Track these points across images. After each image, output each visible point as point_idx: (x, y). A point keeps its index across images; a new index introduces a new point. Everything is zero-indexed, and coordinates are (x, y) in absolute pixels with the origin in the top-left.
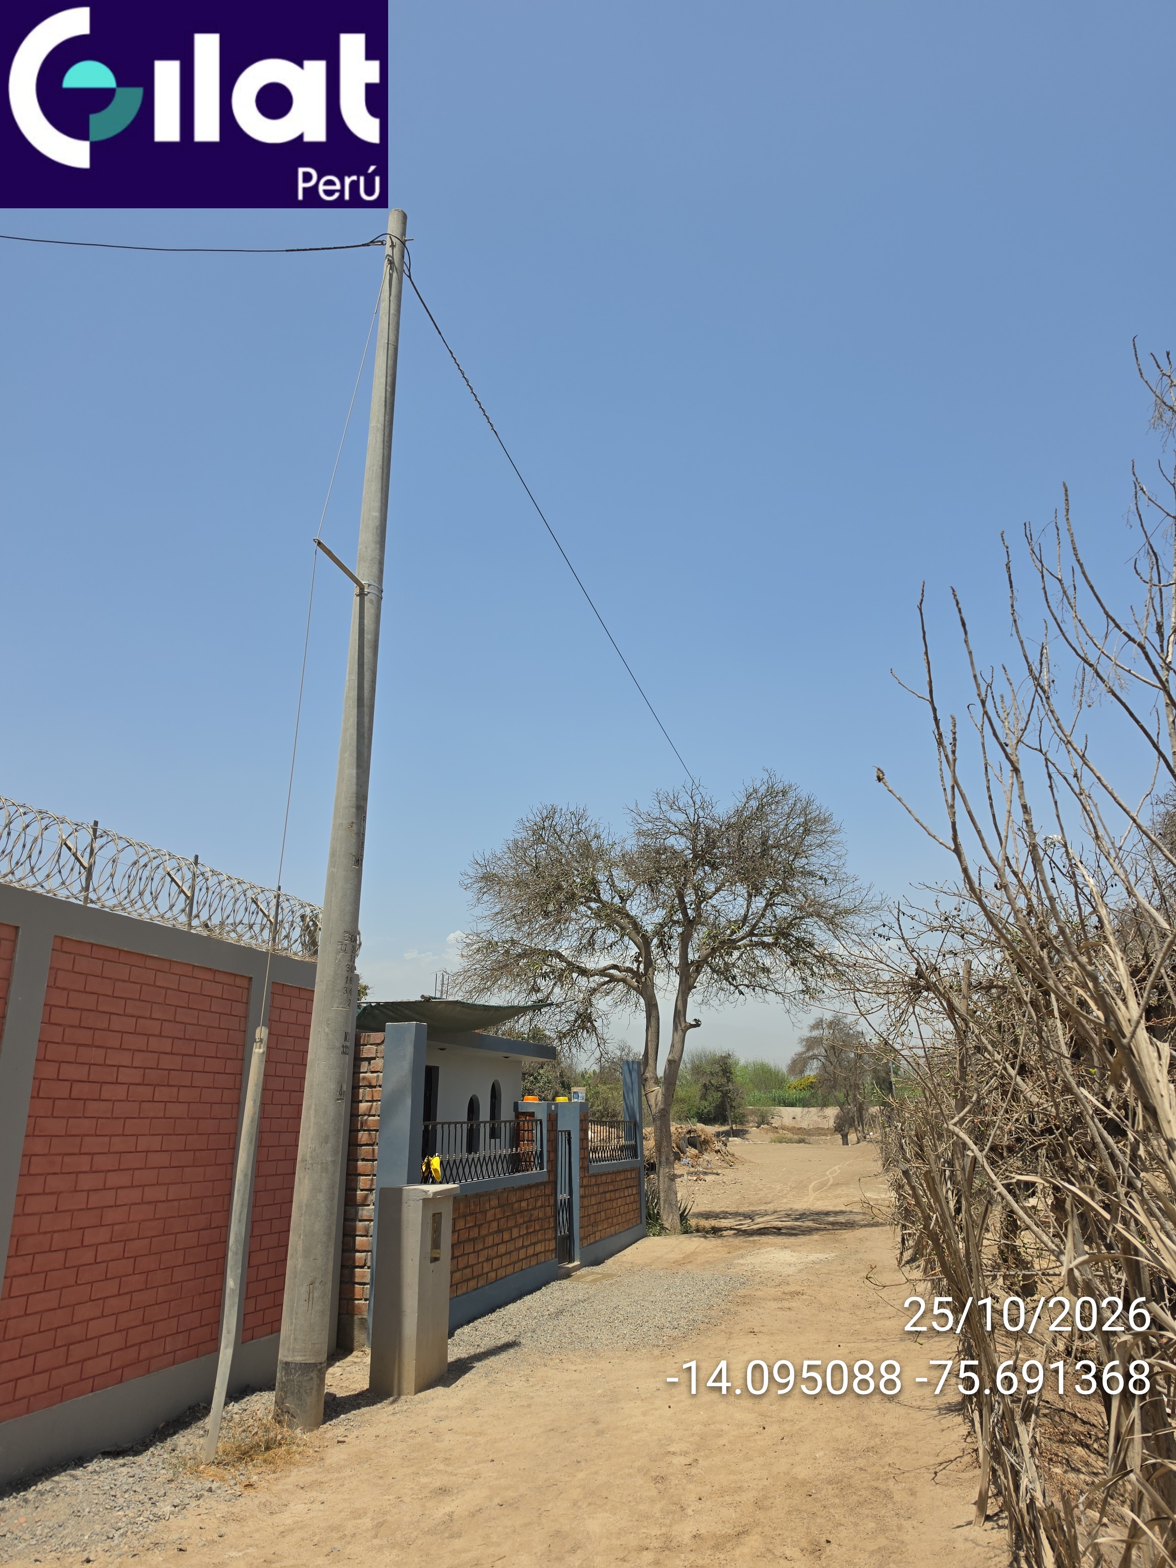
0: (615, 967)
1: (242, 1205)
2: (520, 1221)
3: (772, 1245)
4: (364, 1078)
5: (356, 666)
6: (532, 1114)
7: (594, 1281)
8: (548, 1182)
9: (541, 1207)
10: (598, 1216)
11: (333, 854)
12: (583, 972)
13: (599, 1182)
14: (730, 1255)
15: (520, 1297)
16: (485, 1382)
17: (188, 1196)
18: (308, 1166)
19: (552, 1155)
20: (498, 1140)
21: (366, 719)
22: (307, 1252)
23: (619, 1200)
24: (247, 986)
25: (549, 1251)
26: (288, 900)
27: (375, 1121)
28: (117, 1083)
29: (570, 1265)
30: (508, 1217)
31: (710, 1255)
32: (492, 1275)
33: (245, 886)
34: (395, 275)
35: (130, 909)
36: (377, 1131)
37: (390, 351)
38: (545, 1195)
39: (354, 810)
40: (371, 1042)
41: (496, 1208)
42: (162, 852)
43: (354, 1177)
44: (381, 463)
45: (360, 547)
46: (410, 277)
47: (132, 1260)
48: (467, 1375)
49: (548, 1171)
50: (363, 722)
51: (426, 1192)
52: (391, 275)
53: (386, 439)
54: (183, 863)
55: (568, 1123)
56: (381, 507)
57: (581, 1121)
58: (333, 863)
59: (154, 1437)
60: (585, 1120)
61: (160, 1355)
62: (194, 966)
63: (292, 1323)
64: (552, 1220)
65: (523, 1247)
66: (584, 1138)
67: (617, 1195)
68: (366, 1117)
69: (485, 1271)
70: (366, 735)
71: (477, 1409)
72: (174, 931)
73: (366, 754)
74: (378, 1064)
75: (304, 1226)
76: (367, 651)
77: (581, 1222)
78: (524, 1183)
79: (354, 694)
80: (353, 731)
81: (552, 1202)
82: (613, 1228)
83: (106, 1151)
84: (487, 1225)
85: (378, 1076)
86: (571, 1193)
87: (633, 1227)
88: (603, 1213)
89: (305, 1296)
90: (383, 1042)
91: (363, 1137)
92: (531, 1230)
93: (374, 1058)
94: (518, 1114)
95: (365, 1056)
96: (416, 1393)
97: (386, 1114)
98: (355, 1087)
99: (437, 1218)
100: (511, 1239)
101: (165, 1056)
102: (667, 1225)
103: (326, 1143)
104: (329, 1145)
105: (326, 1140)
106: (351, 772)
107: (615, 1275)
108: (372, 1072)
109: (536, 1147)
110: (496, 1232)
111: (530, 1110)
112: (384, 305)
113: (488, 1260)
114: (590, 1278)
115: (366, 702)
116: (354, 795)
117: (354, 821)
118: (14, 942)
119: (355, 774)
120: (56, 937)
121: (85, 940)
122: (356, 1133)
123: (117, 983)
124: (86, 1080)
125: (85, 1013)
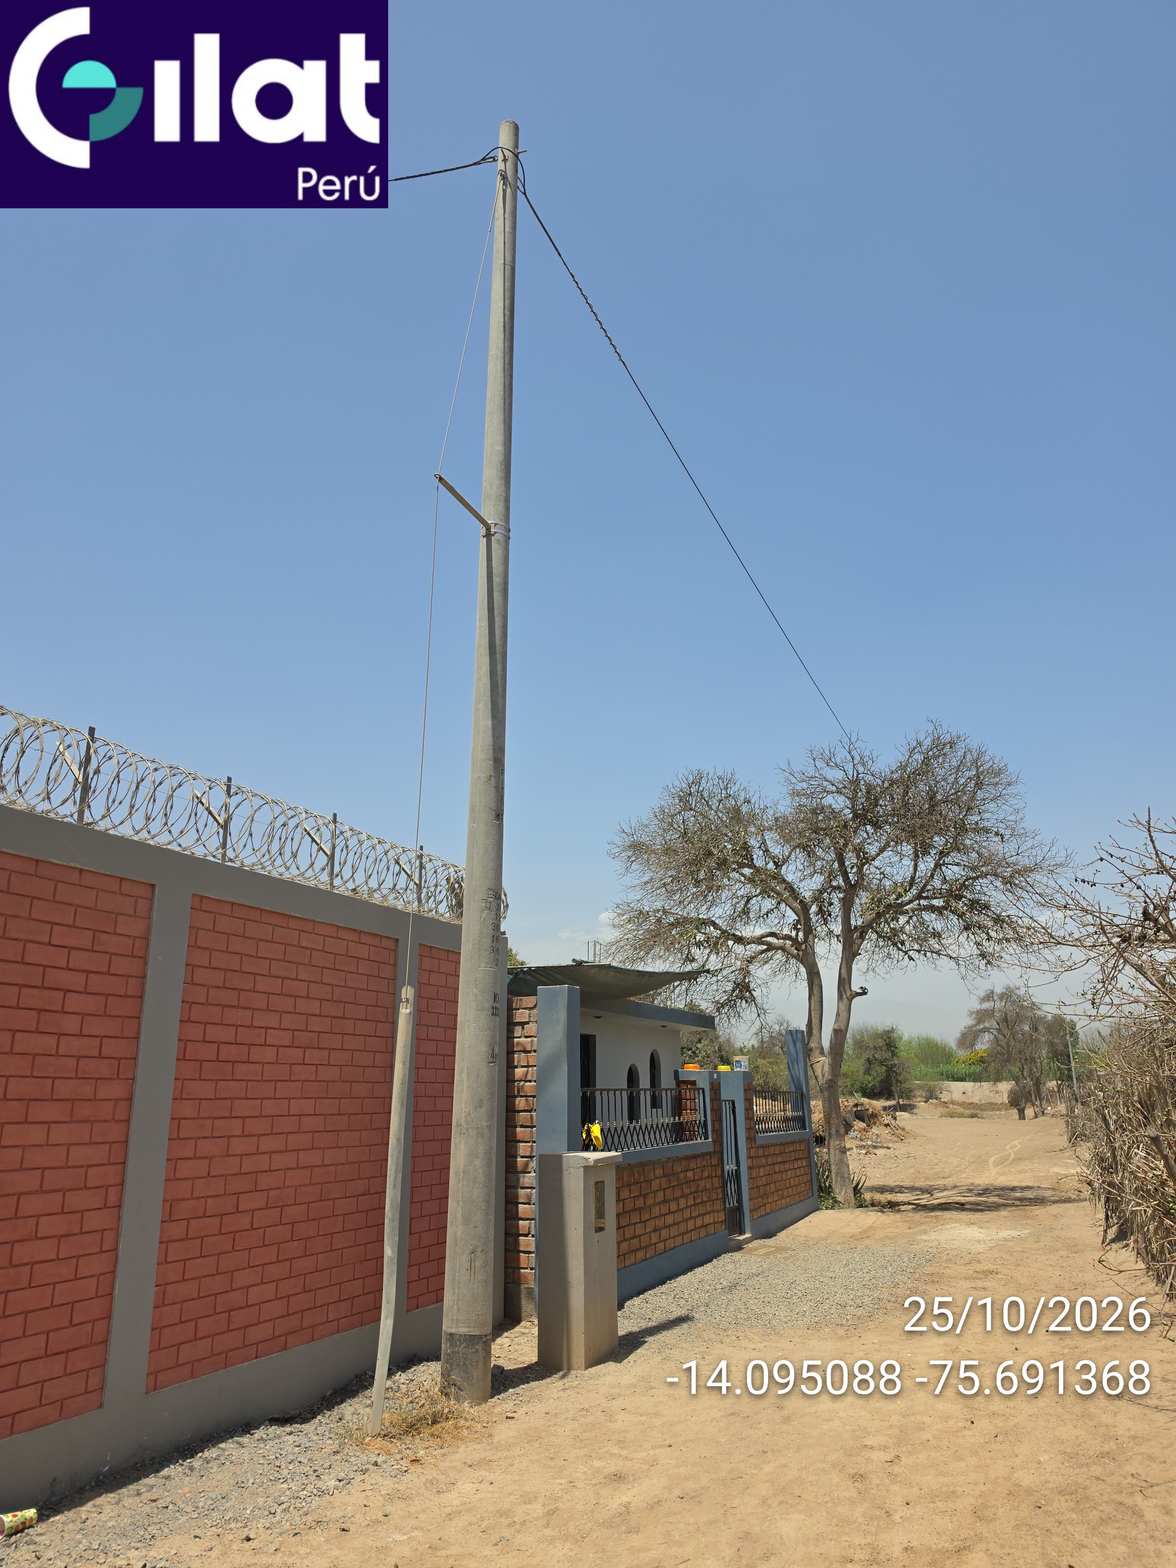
0: (773, 934)
1: (397, 1170)
2: (687, 1191)
3: (956, 1221)
4: (518, 1043)
5: (487, 610)
6: (694, 1083)
7: (768, 1254)
8: (714, 1152)
9: (708, 1177)
10: (768, 1188)
11: (472, 809)
12: (739, 940)
13: (767, 1153)
14: (911, 1231)
15: (691, 1269)
16: (658, 1359)
17: (345, 1161)
18: (463, 1131)
19: (717, 1125)
20: (659, 1110)
21: (499, 667)
22: (466, 1220)
23: (789, 1172)
24: (394, 948)
25: (718, 1222)
26: (431, 860)
27: (532, 1086)
28: (266, 1045)
29: (741, 1238)
30: (674, 1186)
31: (889, 1230)
32: (661, 1246)
33: (387, 847)
34: (509, 190)
35: (270, 868)
36: (534, 1097)
37: (506, 273)
38: (712, 1166)
39: (492, 762)
40: (524, 1006)
41: (661, 1177)
42: (298, 810)
43: (513, 1144)
44: (502, 393)
45: (484, 485)
46: (525, 194)
47: (290, 1226)
48: (639, 1351)
49: (713, 1141)
50: (497, 671)
51: (586, 1159)
52: (504, 191)
53: (507, 366)
54: (320, 822)
55: (732, 1092)
56: (505, 440)
57: (745, 1090)
58: (473, 819)
59: (322, 1404)
60: (749, 1089)
61: (323, 1323)
62: (338, 926)
63: (454, 1293)
64: (720, 1190)
65: (691, 1218)
66: (749, 1109)
67: (787, 1167)
68: (522, 1083)
69: (653, 1241)
70: (500, 684)
71: (651, 1388)
72: (316, 890)
73: (500, 704)
74: (532, 1028)
75: (463, 1193)
76: (497, 596)
77: (750, 1194)
78: (689, 1153)
79: (485, 641)
80: (486, 681)
81: (719, 1172)
82: (783, 1201)
83: (258, 1114)
84: (652, 1195)
85: (532, 1041)
86: (738, 1164)
87: (806, 1199)
88: (772, 1185)
89: (467, 1265)
90: (535, 1006)
91: (520, 1103)
92: (699, 1201)
93: (527, 1023)
94: (679, 1083)
95: (518, 1020)
96: (586, 1368)
97: (543, 1080)
98: (510, 1053)
99: (599, 1186)
100: (679, 1210)
101: (313, 1018)
102: (840, 1199)
103: (481, 1107)
104: (484, 1109)
105: (480, 1104)
106: (486, 723)
107: (789, 1249)
108: (526, 1037)
109: (699, 1117)
110: (662, 1202)
111: (692, 1079)
112: (499, 223)
113: (655, 1230)
114: (763, 1251)
115: (498, 649)
116: (491, 747)
117: (492, 774)
118: (151, 900)
119: (490, 726)
120: (194, 895)
121: (225, 899)
122: (512, 1099)
123: (260, 943)
124: (233, 1041)
125: (228, 973)
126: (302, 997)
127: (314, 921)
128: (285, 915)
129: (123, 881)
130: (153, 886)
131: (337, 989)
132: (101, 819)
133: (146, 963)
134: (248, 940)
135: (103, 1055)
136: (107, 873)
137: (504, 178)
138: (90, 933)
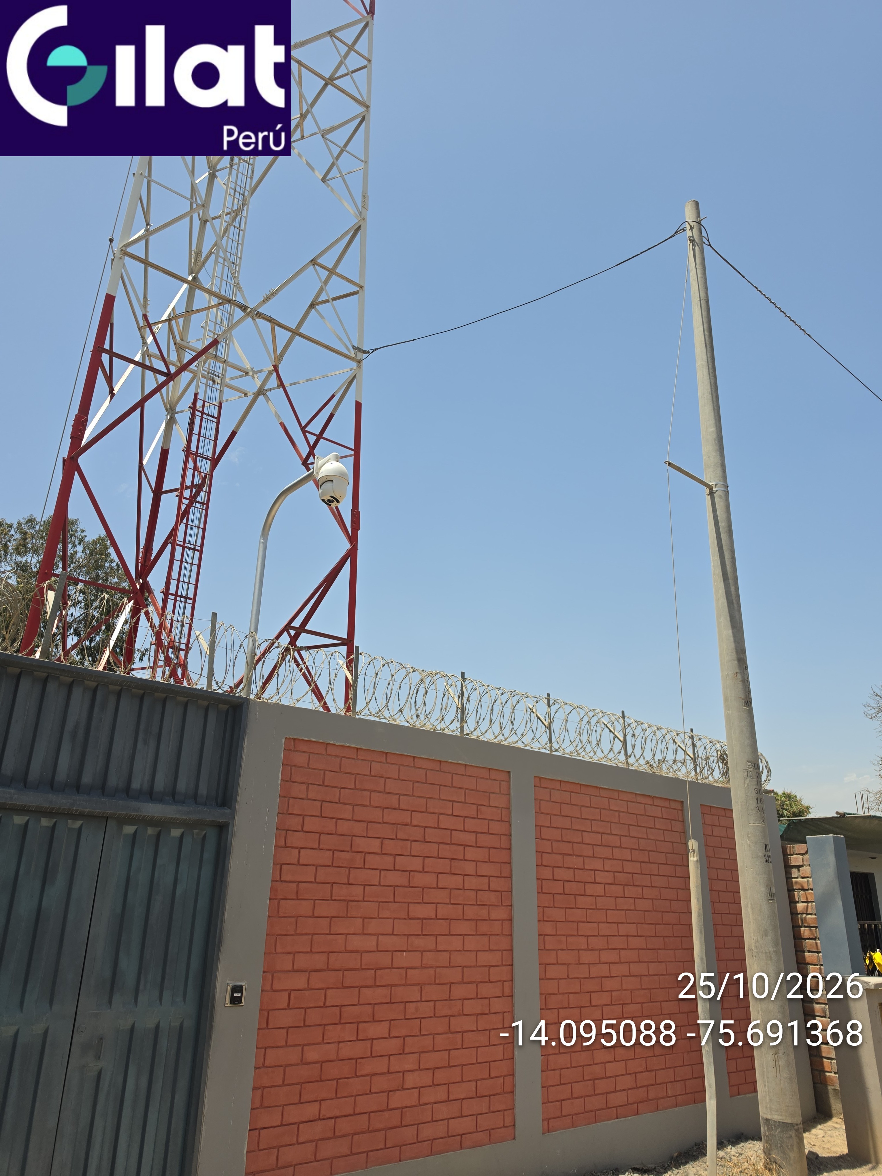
4: (796, 882)
5: (717, 549)
11: (726, 700)
18: (755, 954)
21: (733, 589)
24: (680, 808)
26: (700, 739)
27: (813, 919)
28: (595, 883)
33: (664, 732)
34: (697, 249)
35: (583, 754)
36: (816, 927)
37: (703, 306)
39: (736, 662)
40: (797, 852)
42: (597, 711)
44: (710, 390)
46: (709, 244)
50: (731, 592)
51: (868, 983)
52: (694, 250)
53: (711, 371)
54: (613, 718)
56: (716, 423)
58: (727, 707)
59: (670, 1163)
61: (665, 1097)
62: (636, 794)
63: (765, 1086)
68: (804, 916)
70: (734, 601)
72: (617, 768)
73: (737, 617)
74: (806, 870)
76: (724, 536)
79: (719, 571)
80: (723, 601)
83: (597, 934)
85: (808, 881)
89: (773, 1064)
90: (806, 852)
91: (805, 932)
93: (802, 866)
95: (793, 864)
97: (821, 914)
98: (790, 890)
101: (627, 862)
103: (766, 936)
104: (769, 938)
105: (765, 933)
106: (728, 632)
108: (803, 878)
112: (692, 273)
115: (730, 575)
116: (734, 650)
117: (738, 671)
118: (509, 782)
119: (731, 634)
120: (535, 777)
121: (555, 778)
122: (798, 929)
123: (582, 808)
124: (573, 880)
125: (564, 831)
126: (616, 847)
127: (618, 791)
128: (597, 787)
129: (491, 771)
130: (509, 772)
131: (641, 841)
132: (474, 731)
133: (510, 825)
134: (574, 806)
135: (491, 889)
136: (481, 766)
137: (692, 241)
138: (475, 807)
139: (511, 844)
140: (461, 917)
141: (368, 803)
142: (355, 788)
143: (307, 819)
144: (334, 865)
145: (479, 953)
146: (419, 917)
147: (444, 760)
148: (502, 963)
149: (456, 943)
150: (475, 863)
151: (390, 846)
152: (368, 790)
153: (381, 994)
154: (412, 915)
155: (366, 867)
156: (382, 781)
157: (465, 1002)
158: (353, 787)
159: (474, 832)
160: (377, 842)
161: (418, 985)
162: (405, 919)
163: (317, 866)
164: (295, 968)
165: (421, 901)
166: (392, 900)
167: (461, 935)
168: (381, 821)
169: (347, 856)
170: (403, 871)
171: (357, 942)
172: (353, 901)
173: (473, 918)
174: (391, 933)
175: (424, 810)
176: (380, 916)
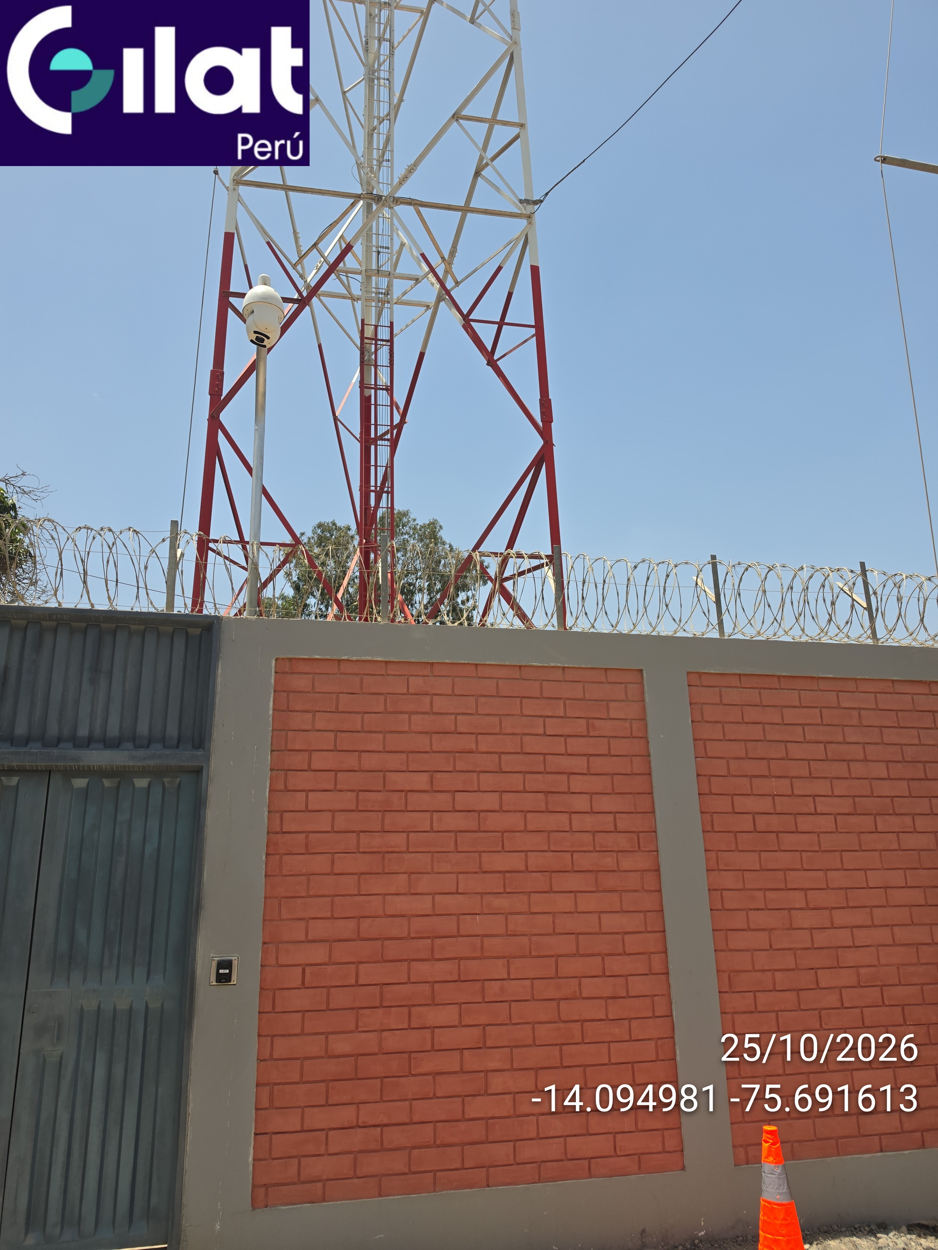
83: (824, 887)
101: (880, 782)
123: (784, 710)
124: (772, 811)
125: (749, 744)
126: (857, 761)
128: (812, 678)
129: (607, 671)
130: (640, 671)
131: (907, 748)
133: (647, 742)
134: (768, 708)
136: (589, 666)
138: (583, 722)
139: (650, 768)
140: (569, 868)
141: (406, 729)
142: (386, 712)
143: (315, 755)
144: (360, 808)
145: (602, 915)
146: (500, 869)
147: (524, 664)
148: (646, 928)
149: (564, 903)
150: (588, 796)
151: (443, 781)
152: (406, 713)
153: (442, 970)
154: (486, 867)
155: (409, 809)
156: (427, 699)
157: (585, 981)
158: (382, 710)
159: (584, 755)
160: (425, 777)
161: (504, 957)
162: (475, 873)
163: (333, 812)
164: (310, 938)
165: (500, 849)
166: (452, 848)
167: (571, 892)
168: (428, 749)
169: (379, 796)
170: (469, 811)
171: (401, 904)
172: (392, 852)
173: (591, 869)
174: (455, 891)
175: (497, 730)
176: (435, 870)
